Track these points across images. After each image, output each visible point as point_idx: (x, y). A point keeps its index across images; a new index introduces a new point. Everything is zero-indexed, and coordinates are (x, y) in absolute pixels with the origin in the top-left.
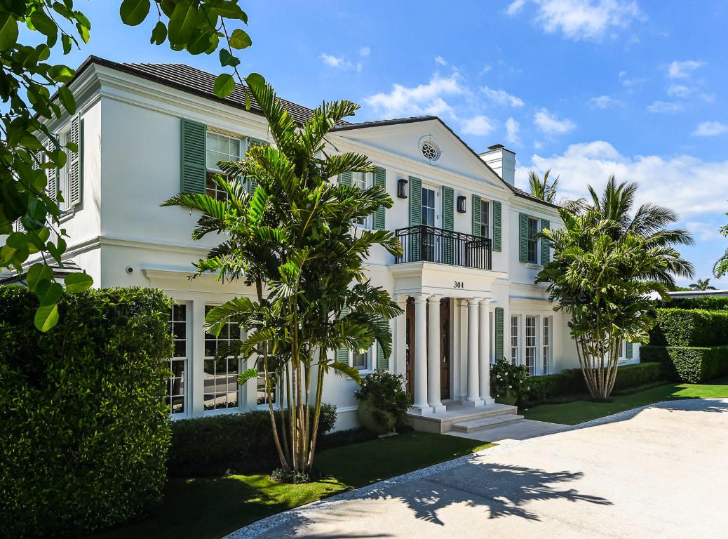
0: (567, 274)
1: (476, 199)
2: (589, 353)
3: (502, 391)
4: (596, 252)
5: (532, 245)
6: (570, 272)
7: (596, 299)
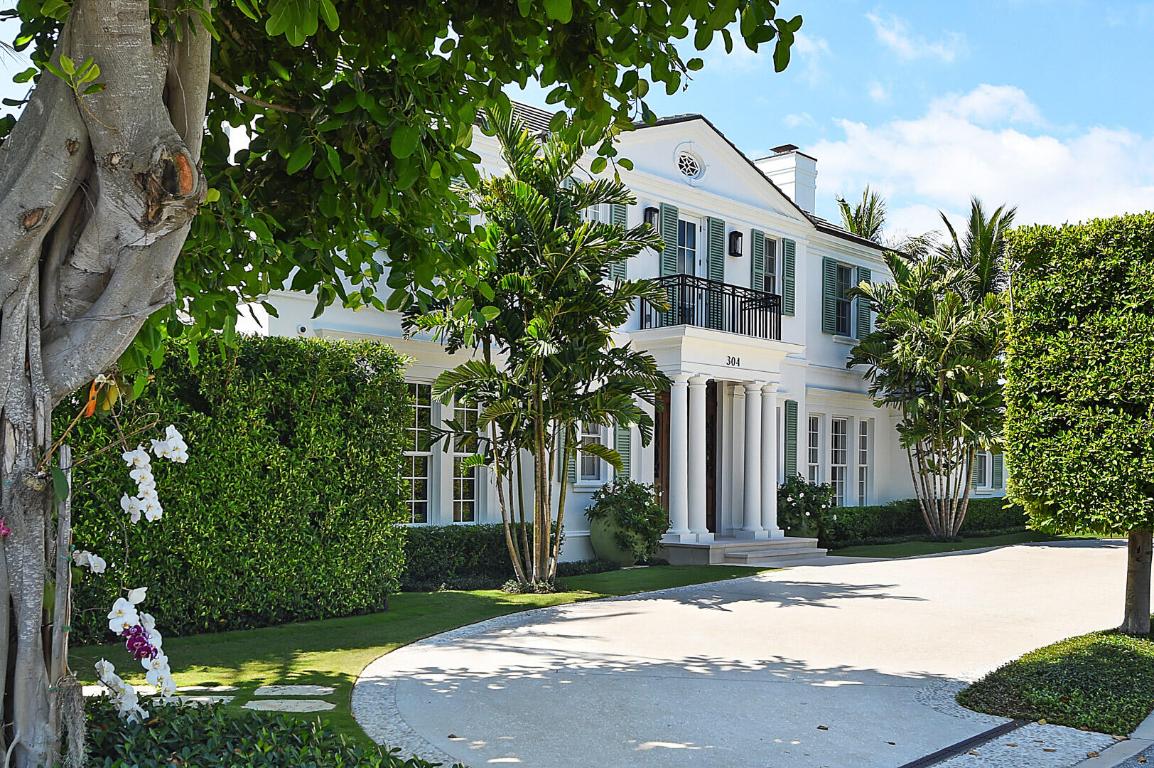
0: (895, 351)
1: (757, 236)
2: (928, 471)
3: (795, 522)
4: (939, 317)
5: (842, 308)
6: (898, 347)
7: (939, 387)
